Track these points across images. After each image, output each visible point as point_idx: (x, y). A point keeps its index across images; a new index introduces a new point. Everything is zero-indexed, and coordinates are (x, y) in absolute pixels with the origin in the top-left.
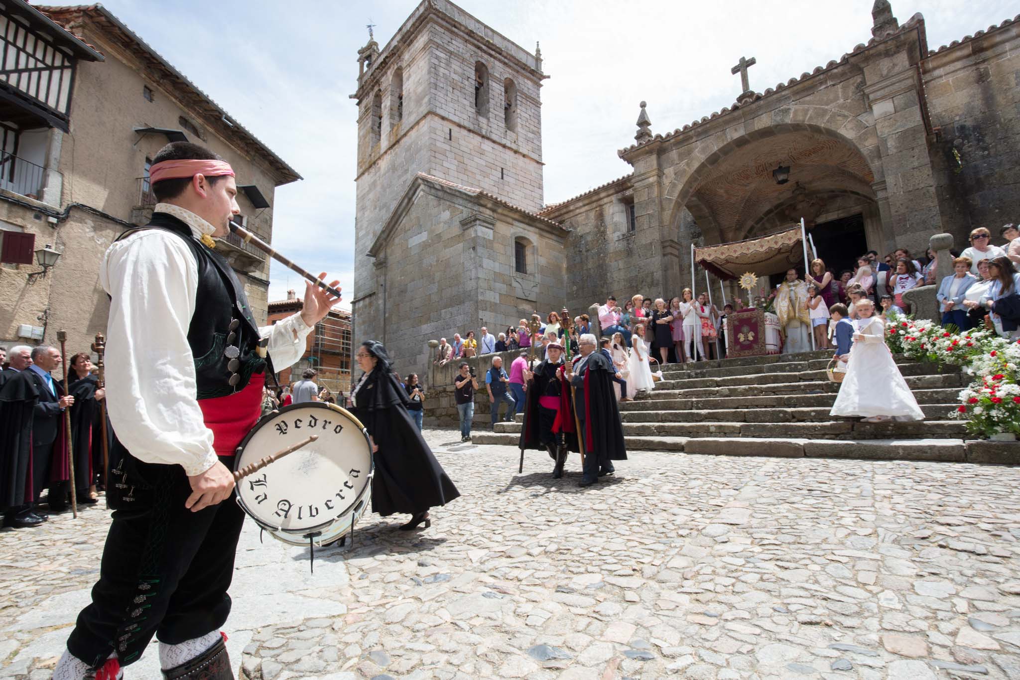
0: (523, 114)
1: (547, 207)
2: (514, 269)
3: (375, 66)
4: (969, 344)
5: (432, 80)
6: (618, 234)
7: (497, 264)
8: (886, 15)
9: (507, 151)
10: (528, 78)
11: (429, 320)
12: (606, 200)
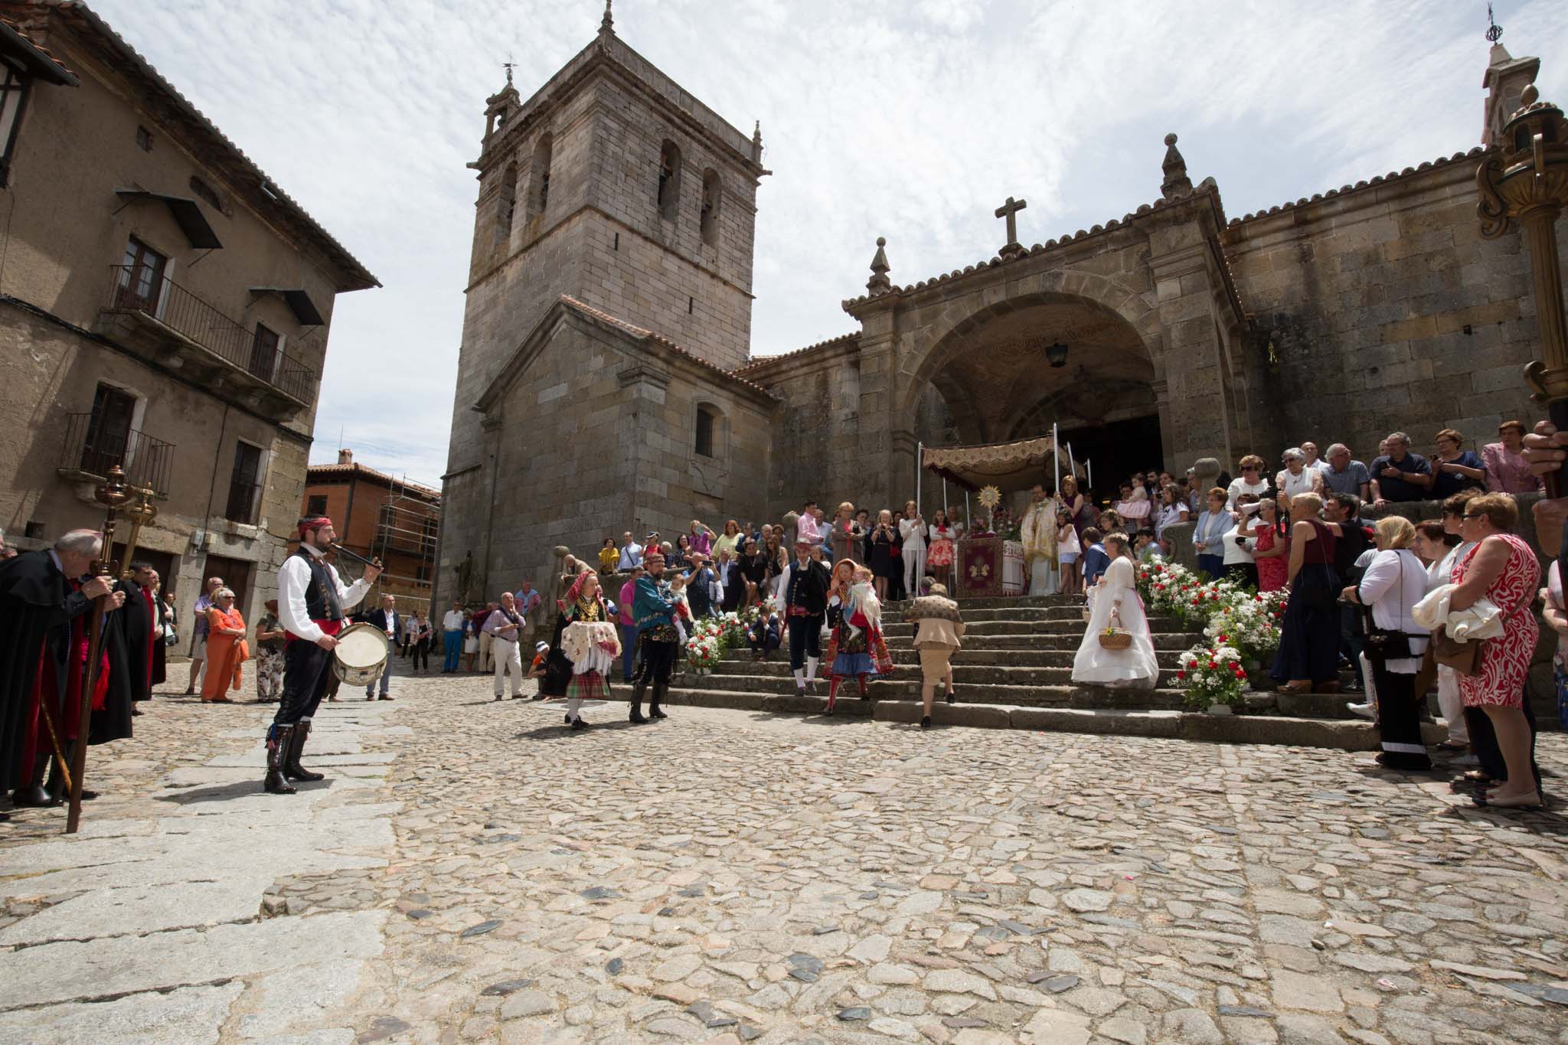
0: (729, 222)
1: (755, 360)
2: (693, 450)
3: (511, 125)
4: (1214, 598)
5: (596, 160)
6: (846, 411)
7: (668, 441)
8: (1179, 172)
9: (701, 274)
10: (740, 172)
11: (559, 515)
12: (832, 362)
